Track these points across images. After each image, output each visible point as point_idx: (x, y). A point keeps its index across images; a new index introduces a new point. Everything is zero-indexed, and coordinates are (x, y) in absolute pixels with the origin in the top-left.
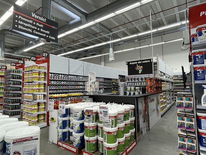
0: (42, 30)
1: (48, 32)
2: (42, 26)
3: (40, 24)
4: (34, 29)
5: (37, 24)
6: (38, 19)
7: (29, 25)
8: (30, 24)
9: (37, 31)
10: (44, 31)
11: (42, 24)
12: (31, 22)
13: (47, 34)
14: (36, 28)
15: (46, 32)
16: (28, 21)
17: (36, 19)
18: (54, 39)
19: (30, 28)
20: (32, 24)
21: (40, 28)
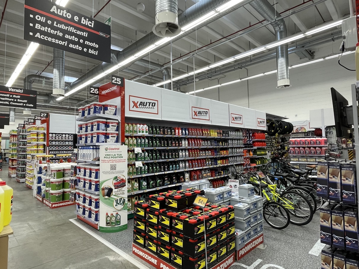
0: (19, 100)
1: (26, 101)
2: (19, 97)
3: (17, 95)
4: (11, 101)
5: (14, 96)
6: (15, 92)
7: (6, 99)
8: (7, 97)
9: (14, 102)
10: (21, 101)
11: (19, 95)
12: (8, 95)
13: (24, 103)
14: (13, 100)
15: (23, 101)
16: (5, 95)
17: (13, 92)
18: (32, 106)
19: (7, 101)
20: (10, 98)
21: (17, 99)
